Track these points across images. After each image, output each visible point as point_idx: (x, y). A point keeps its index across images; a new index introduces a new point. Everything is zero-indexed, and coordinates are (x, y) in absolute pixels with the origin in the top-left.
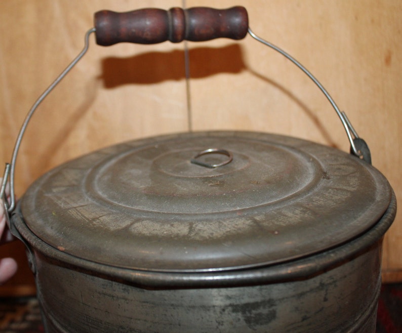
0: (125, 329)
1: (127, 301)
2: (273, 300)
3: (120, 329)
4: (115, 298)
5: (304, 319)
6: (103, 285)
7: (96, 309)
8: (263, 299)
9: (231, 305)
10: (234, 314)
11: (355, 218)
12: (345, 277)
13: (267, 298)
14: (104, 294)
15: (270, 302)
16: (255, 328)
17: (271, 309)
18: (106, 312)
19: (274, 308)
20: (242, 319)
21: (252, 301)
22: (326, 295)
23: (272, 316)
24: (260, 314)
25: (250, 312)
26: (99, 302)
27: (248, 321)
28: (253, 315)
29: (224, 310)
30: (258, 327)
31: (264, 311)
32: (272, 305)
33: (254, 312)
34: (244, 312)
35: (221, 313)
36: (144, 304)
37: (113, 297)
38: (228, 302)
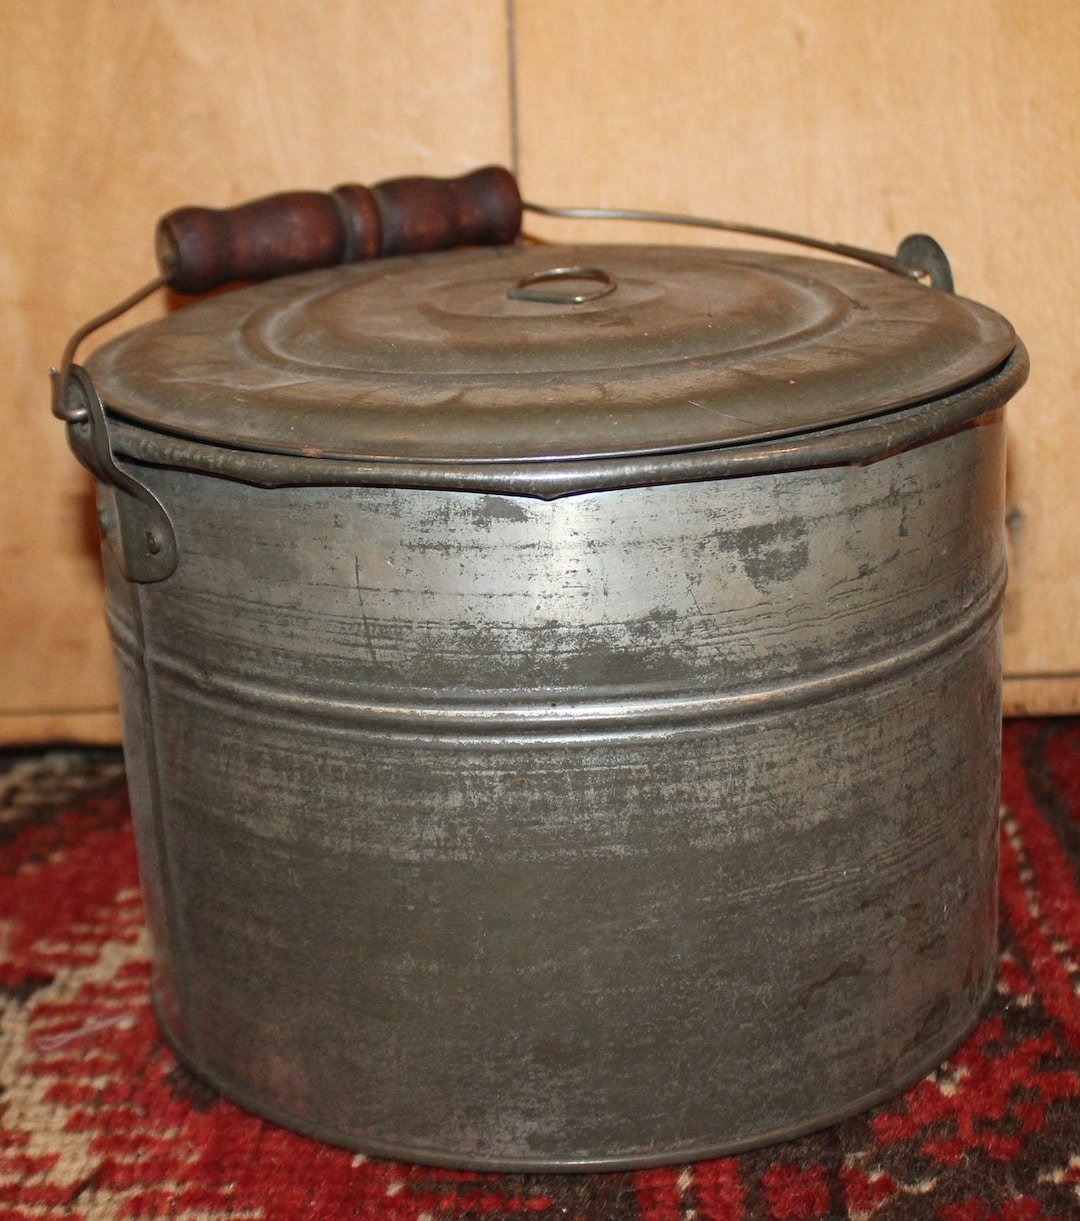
0: (474, 627)
1: (484, 552)
2: (801, 519)
3: (462, 632)
4: (451, 551)
5: (864, 572)
6: (422, 522)
7: (396, 592)
8: (782, 516)
9: (716, 533)
10: (724, 555)
11: (946, 364)
12: (938, 486)
13: (790, 516)
14: (424, 546)
15: (794, 526)
16: (767, 588)
17: (798, 543)
18: (426, 592)
19: (803, 538)
20: (740, 565)
21: (759, 521)
22: (903, 520)
23: (800, 558)
24: (775, 554)
25: (755, 547)
26: (408, 571)
27: (752, 570)
28: (761, 557)
29: (702, 546)
30: (773, 585)
31: (784, 546)
32: (800, 533)
33: (764, 548)
34: (743, 550)
35: (696, 553)
36: (526, 551)
37: (447, 547)
38: (711, 526)
